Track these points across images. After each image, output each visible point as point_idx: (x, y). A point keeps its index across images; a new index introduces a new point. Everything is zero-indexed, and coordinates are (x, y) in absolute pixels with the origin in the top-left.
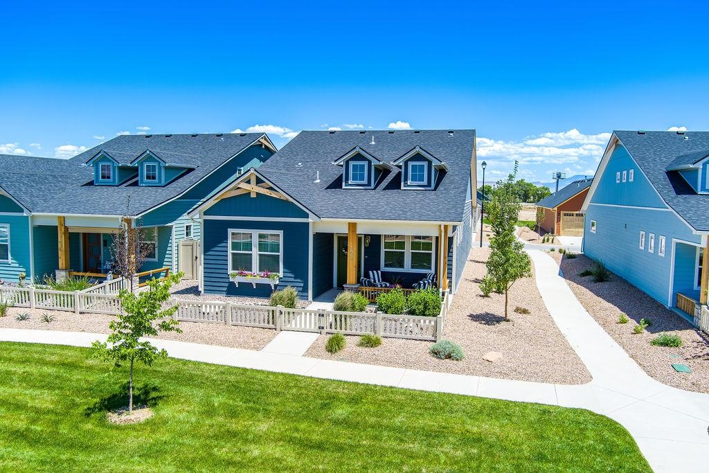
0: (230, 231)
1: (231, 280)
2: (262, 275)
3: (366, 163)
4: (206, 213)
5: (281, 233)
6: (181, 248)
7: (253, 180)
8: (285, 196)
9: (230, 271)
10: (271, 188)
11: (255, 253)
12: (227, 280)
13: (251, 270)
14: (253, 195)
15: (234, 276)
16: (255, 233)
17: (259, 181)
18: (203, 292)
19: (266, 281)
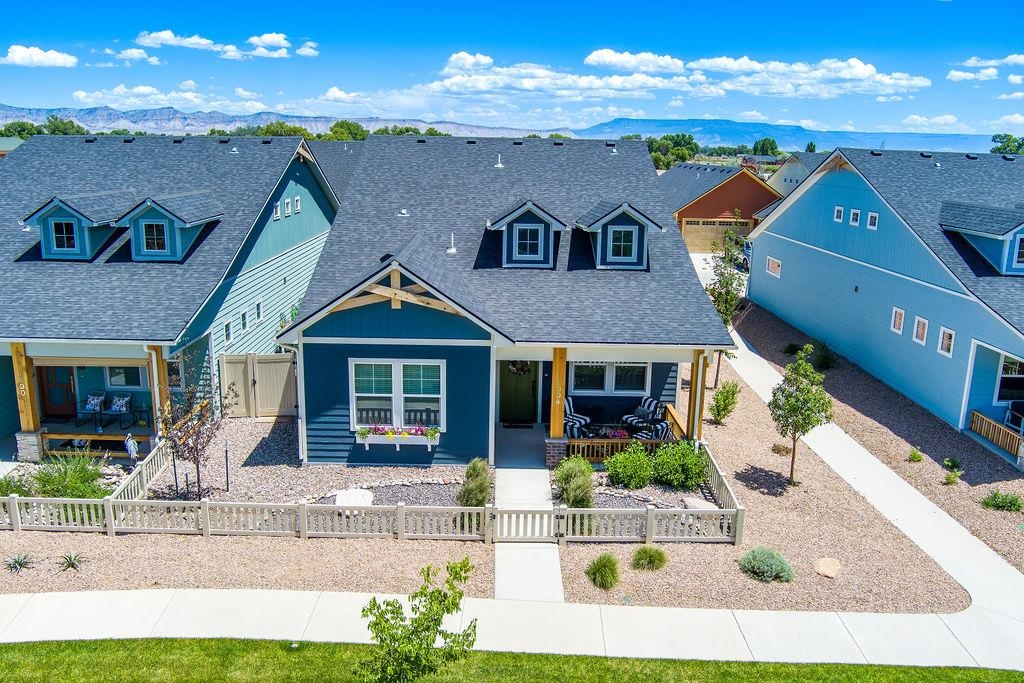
0: (352, 362)
1: (359, 440)
2: (413, 431)
3: (541, 228)
4: (306, 333)
5: (442, 364)
6: (225, 368)
7: (396, 280)
8: (452, 308)
9: (355, 426)
10: (427, 294)
11: (398, 396)
12: (352, 441)
13: (391, 423)
14: (396, 306)
15: (363, 435)
16: (397, 366)
17: (405, 282)
18: (306, 460)
19: (420, 440)
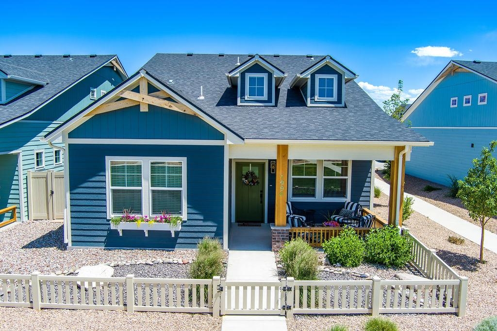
0: (109, 160)
1: (113, 227)
2: (159, 219)
3: (265, 76)
4: (71, 135)
5: (183, 161)
6: (31, 181)
7: (144, 87)
8: (191, 110)
9: (111, 215)
10: (169, 99)
11: (146, 189)
12: (106, 227)
13: (141, 213)
14: (144, 109)
15: (117, 221)
16: (145, 163)
17: (152, 89)
18: (70, 244)
19: (164, 227)
